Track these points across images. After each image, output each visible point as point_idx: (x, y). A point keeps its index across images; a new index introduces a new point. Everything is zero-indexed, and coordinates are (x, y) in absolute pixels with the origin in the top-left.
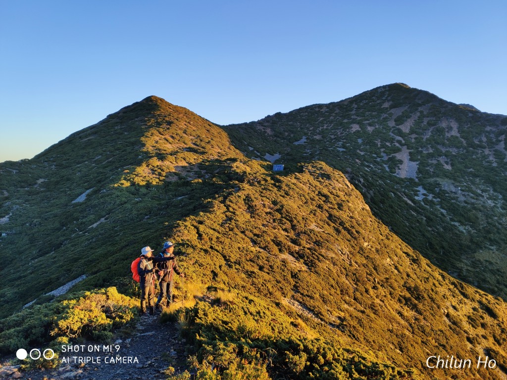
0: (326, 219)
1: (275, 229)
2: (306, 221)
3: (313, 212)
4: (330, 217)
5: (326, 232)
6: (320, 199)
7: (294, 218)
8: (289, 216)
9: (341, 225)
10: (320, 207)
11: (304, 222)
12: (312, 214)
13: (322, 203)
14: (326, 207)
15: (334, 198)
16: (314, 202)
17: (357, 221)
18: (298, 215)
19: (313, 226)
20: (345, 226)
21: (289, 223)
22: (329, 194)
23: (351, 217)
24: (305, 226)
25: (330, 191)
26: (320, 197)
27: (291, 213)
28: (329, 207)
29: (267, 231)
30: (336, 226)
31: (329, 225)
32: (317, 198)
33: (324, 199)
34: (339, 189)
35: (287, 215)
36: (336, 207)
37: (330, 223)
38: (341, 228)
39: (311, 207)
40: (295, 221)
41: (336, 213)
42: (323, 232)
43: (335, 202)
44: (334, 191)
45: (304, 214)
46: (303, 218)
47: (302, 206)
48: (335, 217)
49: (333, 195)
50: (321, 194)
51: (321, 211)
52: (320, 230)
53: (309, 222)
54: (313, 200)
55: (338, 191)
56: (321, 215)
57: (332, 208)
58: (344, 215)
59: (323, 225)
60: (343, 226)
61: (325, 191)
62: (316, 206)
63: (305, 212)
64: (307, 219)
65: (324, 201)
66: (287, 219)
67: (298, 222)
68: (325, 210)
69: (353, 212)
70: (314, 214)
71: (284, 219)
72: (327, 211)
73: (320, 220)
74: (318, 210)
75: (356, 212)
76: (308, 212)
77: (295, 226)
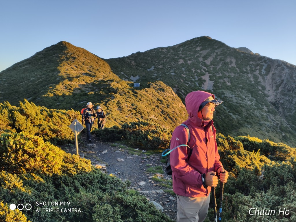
0: (160, 113)
1: (132, 118)
3: (154, 109)
4: (162, 112)
5: (159, 119)
6: (158, 102)
7: (143, 112)
8: (140, 111)
9: (168, 116)
10: (157, 106)
11: (148, 114)
12: (153, 111)
13: (159, 104)
14: (160, 106)
15: (165, 101)
16: (154, 104)
17: (176, 114)
18: (145, 111)
19: (152, 117)
20: (170, 116)
21: (140, 115)
22: (163, 99)
23: (174, 112)
24: (148, 117)
25: (164, 98)
27: (141, 110)
28: (162, 107)
29: (128, 119)
30: (165, 116)
31: (161, 115)
32: (156, 102)
33: (160, 102)
35: (139, 111)
36: (166, 106)
37: (162, 114)
38: (167, 117)
39: (153, 107)
40: (143, 114)
41: (165, 109)
42: (158, 119)
43: (165, 104)
44: (166, 98)
45: (148, 110)
46: (147, 113)
47: (148, 106)
48: (165, 112)
49: (165, 100)
50: (159, 100)
51: (158, 109)
52: (155, 118)
53: (151, 115)
54: (154, 103)
55: (168, 98)
56: (158, 111)
57: (164, 107)
58: (170, 111)
59: (158, 116)
60: (169, 116)
61: (161, 98)
62: (155, 106)
63: (149, 109)
65: (160, 104)
66: (139, 113)
67: (145, 114)
69: (175, 109)
71: (137, 113)
72: (161, 108)
73: (157, 113)
74: (156, 108)
75: (176, 109)
76: (151, 110)
77: (143, 116)
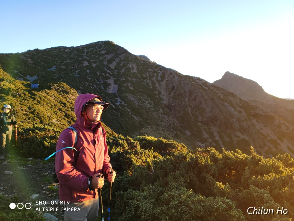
0: (63, 116)
1: (29, 123)
2: (50, 118)
3: (55, 113)
4: (66, 115)
5: (62, 124)
6: (60, 105)
7: (42, 117)
8: (39, 116)
9: (72, 120)
10: (60, 110)
11: (49, 118)
12: (55, 114)
13: (62, 107)
14: (64, 110)
15: (69, 104)
16: (56, 107)
18: (45, 115)
19: (54, 121)
20: (74, 120)
21: (39, 120)
22: (66, 102)
24: (49, 121)
25: (67, 101)
26: (61, 104)
27: (41, 114)
28: (66, 110)
29: (23, 125)
30: (69, 120)
31: (65, 119)
32: (58, 105)
33: (63, 105)
34: (73, 99)
35: (37, 115)
36: (70, 109)
37: (65, 118)
39: (54, 110)
40: (43, 118)
41: (69, 113)
42: (60, 124)
43: (69, 107)
44: (70, 101)
45: (49, 114)
47: (48, 109)
48: (69, 115)
50: (61, 102)
51: (61, 112)
52: (58, 122)
53: (52, 119)
54: (55, 105)
55: (72, 101)
56: (60, 114)
59: (60, 120)
61: (64, 101)
62: (58, 110)
63: (50, 113)
64: (51, 117)
66: (38, 118)
67: (45, 119)
68: (63, 111)
70: (56, 114)
71: (35, 118)
73: (60, 117)
74: (59, 112)
76: (52, 113)
77: (42, 121)
